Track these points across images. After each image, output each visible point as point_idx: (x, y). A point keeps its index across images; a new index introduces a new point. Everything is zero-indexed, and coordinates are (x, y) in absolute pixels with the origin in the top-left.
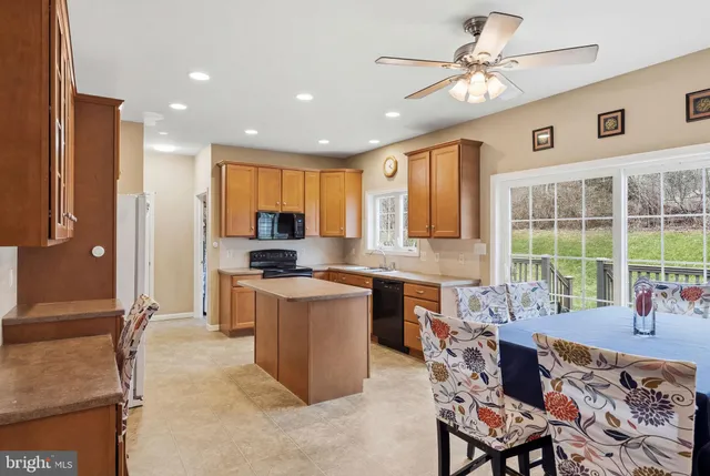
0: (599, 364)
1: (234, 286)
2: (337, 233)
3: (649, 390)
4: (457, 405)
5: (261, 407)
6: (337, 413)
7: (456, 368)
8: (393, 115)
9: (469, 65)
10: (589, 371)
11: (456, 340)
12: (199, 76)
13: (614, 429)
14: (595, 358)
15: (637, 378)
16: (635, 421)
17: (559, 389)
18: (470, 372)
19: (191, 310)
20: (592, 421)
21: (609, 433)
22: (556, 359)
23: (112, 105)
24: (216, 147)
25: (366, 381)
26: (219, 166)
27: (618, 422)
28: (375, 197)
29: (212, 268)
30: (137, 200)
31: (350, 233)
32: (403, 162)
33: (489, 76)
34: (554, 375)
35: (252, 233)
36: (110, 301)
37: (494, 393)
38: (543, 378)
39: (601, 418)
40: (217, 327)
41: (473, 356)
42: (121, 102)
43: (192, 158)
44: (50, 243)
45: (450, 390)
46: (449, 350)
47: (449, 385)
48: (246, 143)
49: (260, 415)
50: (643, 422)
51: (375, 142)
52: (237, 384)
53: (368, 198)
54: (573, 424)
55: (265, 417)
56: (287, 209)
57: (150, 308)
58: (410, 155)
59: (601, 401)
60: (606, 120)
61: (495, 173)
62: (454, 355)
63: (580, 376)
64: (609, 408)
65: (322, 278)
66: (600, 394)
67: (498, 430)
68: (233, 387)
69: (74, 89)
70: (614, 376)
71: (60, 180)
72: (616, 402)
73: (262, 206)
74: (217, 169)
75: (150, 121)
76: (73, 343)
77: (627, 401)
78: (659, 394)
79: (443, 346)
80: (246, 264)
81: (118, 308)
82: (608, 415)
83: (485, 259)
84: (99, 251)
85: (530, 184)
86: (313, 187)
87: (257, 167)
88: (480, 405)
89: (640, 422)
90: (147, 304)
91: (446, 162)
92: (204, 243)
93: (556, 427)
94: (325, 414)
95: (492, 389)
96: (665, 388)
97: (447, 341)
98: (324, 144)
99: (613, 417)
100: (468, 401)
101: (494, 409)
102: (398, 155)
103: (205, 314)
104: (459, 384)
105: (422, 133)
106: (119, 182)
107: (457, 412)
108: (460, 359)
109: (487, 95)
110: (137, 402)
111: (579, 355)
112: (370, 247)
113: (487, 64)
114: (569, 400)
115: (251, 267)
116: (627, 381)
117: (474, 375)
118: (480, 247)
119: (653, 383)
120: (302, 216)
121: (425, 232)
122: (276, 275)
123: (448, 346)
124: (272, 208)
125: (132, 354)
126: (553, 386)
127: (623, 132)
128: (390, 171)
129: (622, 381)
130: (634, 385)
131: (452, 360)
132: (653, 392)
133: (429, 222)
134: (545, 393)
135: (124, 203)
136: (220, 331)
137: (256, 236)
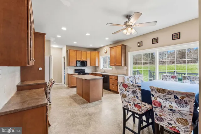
0: (168, 93)
1: (71, 77)
2: (94, 65)
3: (182, 99)
4: (128, 104)
5: (79, 104)
6: (97, 105)
7: (129, 95)
8: (107, 39)
9: (127, 26)
10: (165, 95)
11: (130, 88)
12: (64, 29)
13: (171, 109)
14: (167, 92)
15: (179, 97)
16: (177, 107)
17: (156, 99)
18: (133, 96)
19: (62, 82)
20: (165, 107)
21: (169, 109)
22: (156, 92)
23: (43, 35)
24: (67, 46)
25: (102, 97)
26: (68, 50)
27: (172, 107)
28: (102, 57)
29: (66, 73)
30: (49, 57)
31: (97, 65)
32: (109, 50)
33: (132, 29)
34: (155, 96)
35: (75, 65)
36: (43, 80)
37: (140, 101)
38: (152, 97)
39: (168, 106)
40: (67, 86)
41: (134, 92)
42: (45, 34)
43: (61, 49)
44: (28, 66)
45: (127, 100)
46: (127, 91)
47: (127, 99)
48: (74, 45)
49: (79, 106)
50: (180, 107)
51: (102, 45)
52: (73, 99)
53: (101, 57)
54: (160, 107)
55: (80, 106)
56: (83, 60)
57: (53, 82)
58: (110, 48)
59: (168, 102)
60: (154, 40)
61: (129, 52)
62: (129, 92)
63: (163, 96)
64: (170, 104)
65: (91, 75)
66: (168, 100)
67: (140, 109)
68: (72, 99)
69: (34, 30)
70: (172, 96)
71: (31, 50)
72: (172, 102)
73: (77, 59)
74: (67, 51)
75: (52, 40)
76: (34, 90)
77: (176, 102)
78: (185, 100)
79: (126, 90)
80: (74, 72)
81: (45, 82)
82: (170, 106)
83: (127, 70)
84: (40, 69)
85: (137, 54)
86: (89, 55)
87: (76, 51)
88: (136, 104)
89: (179, 107)
90: (53, 81)
91: (119, 49)
92: (64, 67)
93: (155, 108)
94: (94, 105)
95: (139, 100)
96: (186, 99)
97: (127, 89)
98: (91, 46)
99: (171, 106)
100: (132, 103)
101: (139, 105)
102: (107, 48)
103: (65, 83)
104: (130, 99)
105: (113, 43)
106: (45, 53)
107: (129, 105)
108: (130, 93)
109: (131, 33)
110: (50, 104)
111: (163, 91)
112: (101, 68)
113: (131, 26)
114: (159, 102)
115: (75, 73)
116: (176, 97)
117: (134, 97)
118: (126, 68)
119: (183, 98)
120: (86, 62)
121: (114, 65)
122: (81, 74)
123: (127, 90)
124: (80, 60)
125: (49, 93)
126: (155, 99)
127: (158, 43)
128: (105, 52)
129: (174, 97)
130: (178, 98)
131: (128, 93)
132: (183, 100)
133: (115, 62)
134: (152, 100)
135: (46, 57)
136: (68, 87)
137: (76, 66)
